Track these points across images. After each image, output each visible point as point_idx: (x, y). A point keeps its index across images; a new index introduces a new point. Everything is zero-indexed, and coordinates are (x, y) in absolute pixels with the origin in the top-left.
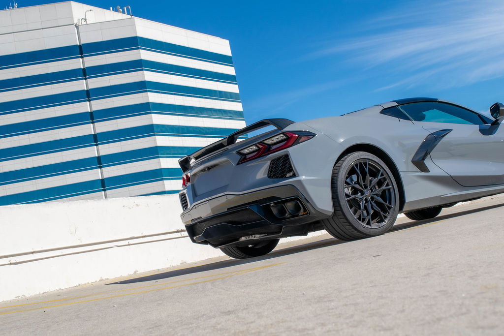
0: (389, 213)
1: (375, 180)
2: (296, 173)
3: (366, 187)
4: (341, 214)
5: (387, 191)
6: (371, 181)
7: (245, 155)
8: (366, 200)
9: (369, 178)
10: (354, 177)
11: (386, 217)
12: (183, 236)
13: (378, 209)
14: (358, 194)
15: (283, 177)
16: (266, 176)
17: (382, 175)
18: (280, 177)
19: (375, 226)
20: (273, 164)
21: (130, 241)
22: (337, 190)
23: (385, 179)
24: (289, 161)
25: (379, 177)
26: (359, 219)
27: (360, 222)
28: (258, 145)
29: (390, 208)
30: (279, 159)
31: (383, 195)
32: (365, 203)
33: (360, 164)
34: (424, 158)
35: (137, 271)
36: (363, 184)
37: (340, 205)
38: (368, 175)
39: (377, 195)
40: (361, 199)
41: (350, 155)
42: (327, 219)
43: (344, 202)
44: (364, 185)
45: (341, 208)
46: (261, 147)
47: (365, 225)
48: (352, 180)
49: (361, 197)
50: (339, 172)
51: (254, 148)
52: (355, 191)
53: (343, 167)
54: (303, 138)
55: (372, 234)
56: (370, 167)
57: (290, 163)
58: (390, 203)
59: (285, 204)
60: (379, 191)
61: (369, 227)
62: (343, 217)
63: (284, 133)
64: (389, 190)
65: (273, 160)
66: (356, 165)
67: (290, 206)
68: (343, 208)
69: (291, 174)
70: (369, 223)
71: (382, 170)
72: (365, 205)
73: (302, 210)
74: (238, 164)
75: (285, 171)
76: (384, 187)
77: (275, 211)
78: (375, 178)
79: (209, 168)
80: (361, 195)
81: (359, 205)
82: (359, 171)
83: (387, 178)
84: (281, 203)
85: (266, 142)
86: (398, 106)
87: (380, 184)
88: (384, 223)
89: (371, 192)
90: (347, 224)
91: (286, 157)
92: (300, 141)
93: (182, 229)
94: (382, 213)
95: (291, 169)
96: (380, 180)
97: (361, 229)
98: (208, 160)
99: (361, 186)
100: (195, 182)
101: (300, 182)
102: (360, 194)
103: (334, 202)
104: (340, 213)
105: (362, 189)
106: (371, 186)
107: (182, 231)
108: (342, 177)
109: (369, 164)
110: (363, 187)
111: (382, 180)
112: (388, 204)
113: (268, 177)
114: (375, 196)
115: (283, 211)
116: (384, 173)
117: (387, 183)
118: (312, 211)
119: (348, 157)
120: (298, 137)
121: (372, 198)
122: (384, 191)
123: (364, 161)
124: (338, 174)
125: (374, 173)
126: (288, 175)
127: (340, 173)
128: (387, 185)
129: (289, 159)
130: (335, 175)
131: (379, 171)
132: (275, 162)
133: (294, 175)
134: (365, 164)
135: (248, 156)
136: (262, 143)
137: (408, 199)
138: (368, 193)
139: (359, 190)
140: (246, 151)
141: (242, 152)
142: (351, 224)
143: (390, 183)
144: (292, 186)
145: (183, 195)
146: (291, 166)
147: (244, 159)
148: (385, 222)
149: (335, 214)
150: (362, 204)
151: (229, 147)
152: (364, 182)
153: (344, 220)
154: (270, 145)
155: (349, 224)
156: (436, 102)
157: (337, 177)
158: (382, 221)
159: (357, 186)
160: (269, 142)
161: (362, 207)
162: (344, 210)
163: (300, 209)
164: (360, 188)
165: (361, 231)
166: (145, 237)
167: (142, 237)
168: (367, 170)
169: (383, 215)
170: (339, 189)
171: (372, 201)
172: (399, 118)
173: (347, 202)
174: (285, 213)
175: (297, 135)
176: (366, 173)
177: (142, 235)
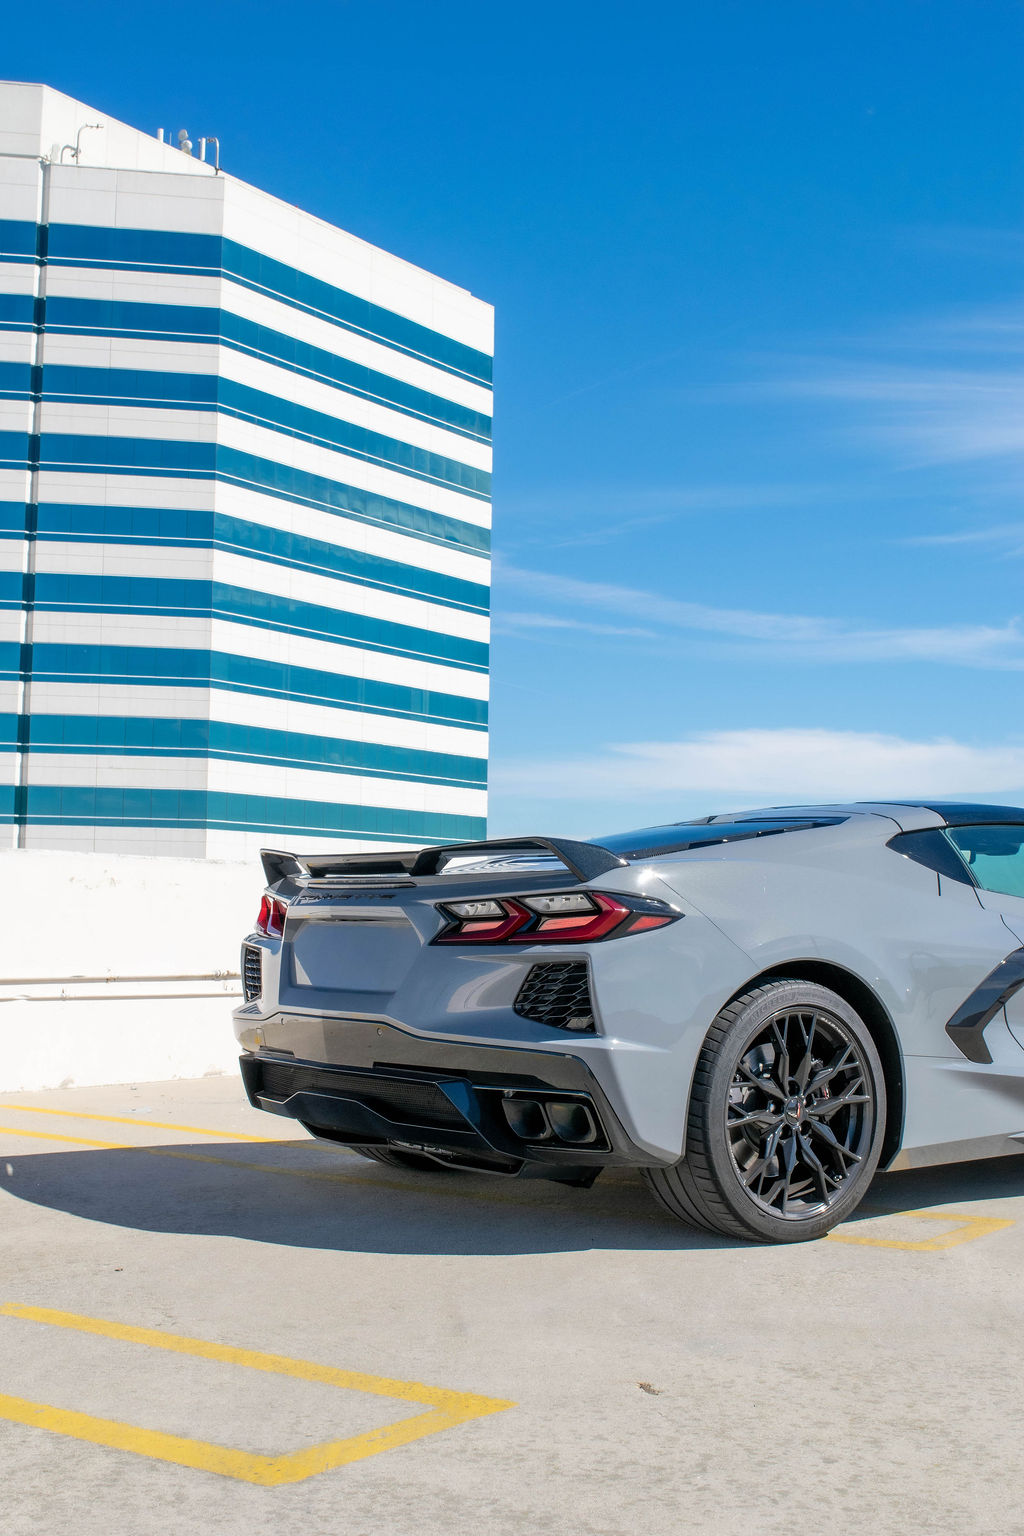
0: (844, 1177)
1: (829, 1073)
2: (597, 1024)
3: (794, 1089)
4: (705, 1165)
5: (853, 1112)
6: (813, 1074)
7: (461, 920)
8: (787, 1130)
9: (811, 1062)
10: (768, 1051)
11: (832, 1188)
12: (229, 992)
13: (812, 1159)
14: (764, 1107)
15: (557, 1023)
16: (510, 1006)
17: (851, 1059)
18: (550, 1024)
19: (794, 1211)
20: (536, 976)
21: (69, 987)
22: (707, 1092)
23: (855, 1073)
24: (586, 983)
25: (842, 1066)
26: (754, 1187)
27: (755, 1197)
28: (505, 904)
29: (850, 1162)
30: (557, 967)
31: (839, 1122)
32: (781, 1138)
33: (794, 1020)
34: (985, 1019)
35: (72, 1082)
36: (787, 1079)
37: (705, 1140)
38: (809, 1054)
39: (821, 1119)
40: (773, 1128)
41: (769, 991)
42: (663, 1170)
43: (720, 1126)
44: (791, 1083)
45: (707, 1149)
46: (514, 913)
47: (765, 1205)
48: (760, 1058)
49: (774, 1119)
50: (724, 1038)
51: (493, 908)
52: (759, 1100)
53: (739, 1023)
54: (645, 921)
55: (777, 1236)
56: (821, 1032)
57: (587, 991)
58: (854, 1148)
59: (547, 1105)
60: (831, 1107)
61: (776, 1212)
62: (707, 1173)
63: (589, 895)
64: (860, 1106)
65: (540, 967)
66: (781, 1022)
67: (558, 1115)
68: (713, 1150)
69: (583, 1022)
70: (778, 1203)
71: (852, 1047)
72: (779, 1145)
73: (592, 1137)
74: (434, 942)
75: (569, 1008)
76: (848, 1097)
77: (512, 1114)
78: (826, 1064)
80: (777, 1112)
81: (764, 1142)
82: (783, 1042)
83: (864, 1070)
84: (534, 1092)
85: (529, 901)
86: (944, 828)
87: (838, 1085)
88: (822, 1208)
89: (807, 1106)
90: (716, 1197)
91: (580, 969)
92: (632, 928)
93: (232, 972)
94: (824, 1176)
95: (585, 1008)
96: (841, 1073)
97: (752, 1217)
98: (347, 898)
99: (781, 1086)
100: (296, 943)
101: (604, 1055)
102: (772, 1108)
103: (690, 1125)
104: (700, 1160)
105: (781, 1095)
106: (813, 1087)
107: (229, 976)
108: (730, 1060)
109: (820, 1023)
110: (787, 1088)
111: (848, 1075)
112: (846, 1149)
113: (516, 1010)
114: (814, 1121)
115: (534, 1122)
116: (858, 1055)
117: (861, 1085)
118: (622, 1142)
119: (761, 995)
120: (627, 916)
121: (806, 1126)
122: (847, 1107)
123: (808, 1011)
124: (721, 1043)
125: (829, 1049)
126: (575, 1022)
127: (728, 1043)
128: (860, 1091)
129: (586, 976)
130: (714, 1045)
131: (843, 1046)
132: (541, 973)
133: (591, 1030)
134: (808, 1020)
135: (469, 928)
136: (517, 903)
137: (910, 1140)
138: (797, 1112)
139: (773, 1097)
140: (468, 911)
141: (454, 908)
142: (723, 1198)
143: (867, 1087)
144: (576, 1061)
145: (253, 952)
146: (587, 1001)
147: (453, 934)
149: (686, 1160)
150: (772, 1140)
151: (422, 881)
152: (792, 1072)
154: (539, 916)
155: (714, 1190)
157: (718, 1052)
158: (816, 1197)
159: (770, 1087)
160: (539, 904)
161: (771, 1148)
162: (713, 1156)
163: (587, 1129)
164: (778, 1093)
165: (752, 1224)
166: (115, 980)
167: (108, 980)
168: (808, 1039)
169: (826, 1181)
170: (713, 1091)
171: (803, 1133)
172: (939, 871)
173: (728, 1132)
174: (542, 1128)
175: (624, 910)
176: (805, 1048)
177: (108, 975)
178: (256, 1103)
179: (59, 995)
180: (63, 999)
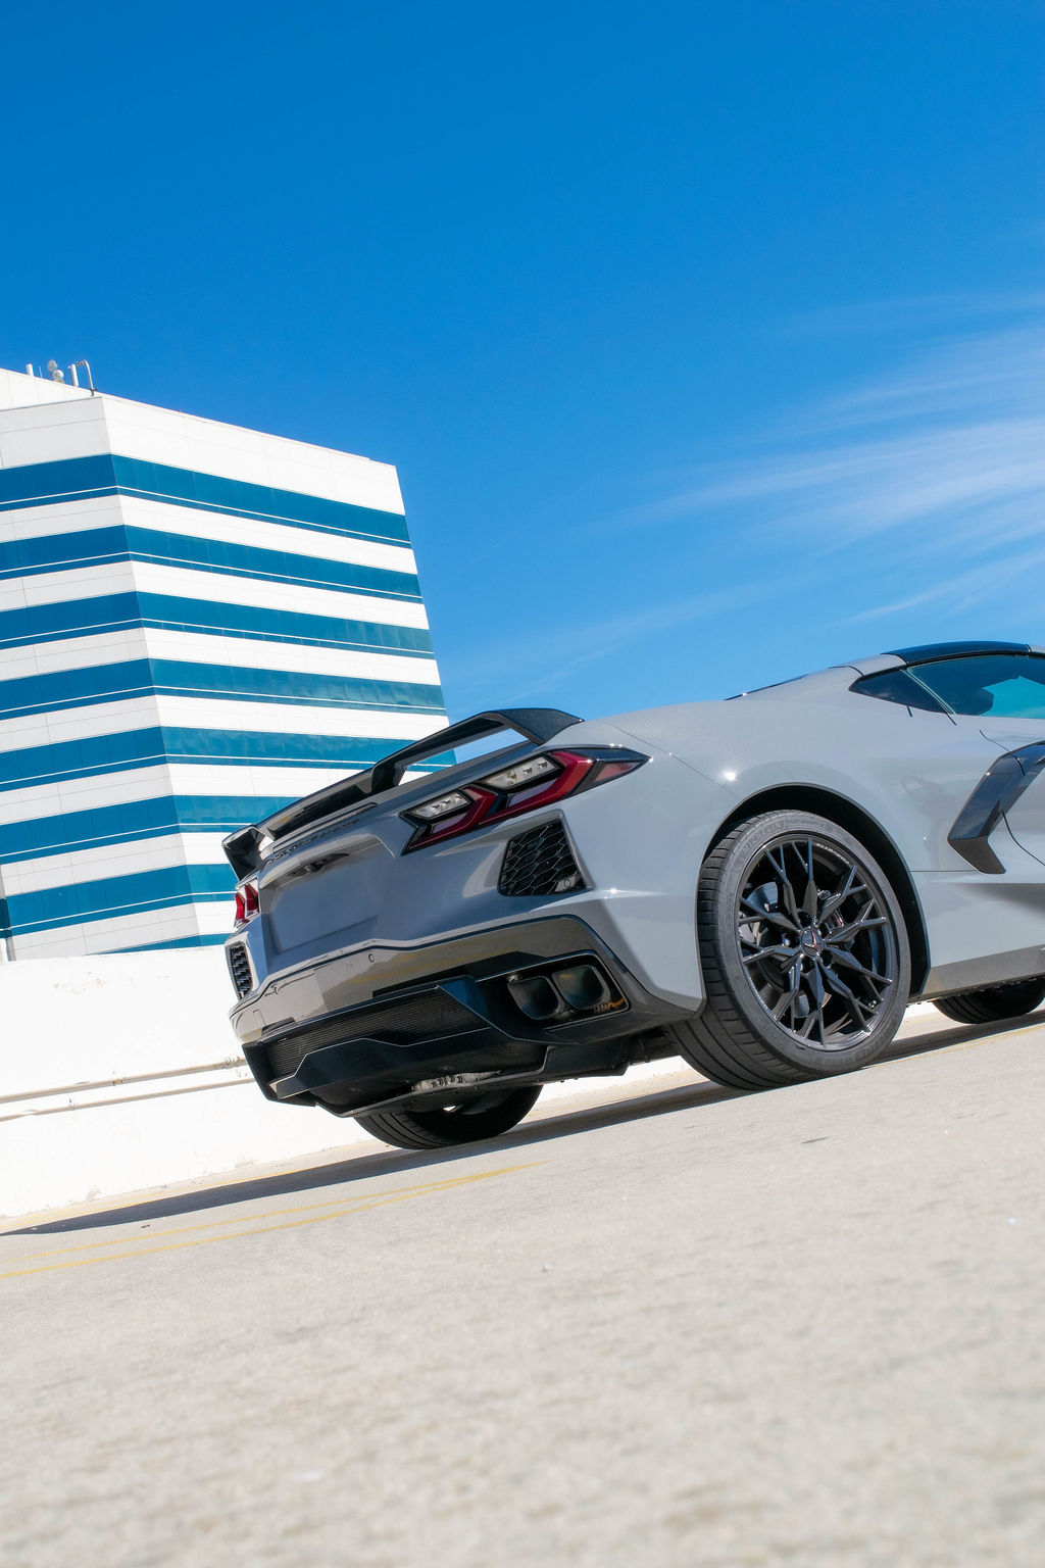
0: (879, 1002)
1: (835, 899)
2: (586, 879)
3: (806, 921)
4: (731, 1006)
5: (872, 935)
6: (821, 903)
7: (428, 823)
8: (807, 962)
9: (815, 892)
10: (770, 890)
11: (868, 1015)
12: (239, 1079)
13: (844, 990)
14: (780, 942)
15: (547, 891)
16: (495, 887)
17: (857, 882)
18: (538, 892)
19: (834, 1041)
20: (515, 850)
21: (75, 1096)
22: (714, 931)
23: (865, 896)
24: (565, 840)
25: (848, 890)
26: (786, 1020)
27: (792, 1033)
28: (468, 791)
29: (881, 986)
30: (533, 834)
31: (860, 947)
32: (804, 971)
33: (788, 849)
34: (987, 829)
36: (795, 911)
37: (724, 980)
38: (812, 883)
39: (841, 945)
40: (792, 960)
41: (756, 822)
42: (687, 1022)
43: (737, 969)
44: (801, 915)
45: (728, 987)
46: (476, 796)
47: (803, 1039)
48: (762, 900)
49: (792, 952)
50: (720, 875)
51: (457, 801)
52: (773, 935)
53: (733, 858)
54: (608, 771)
55: (824, 1068)
56: (820, 859)
57: (567, 849)
58: (882, 971)
59: (554, 976)
60: (846, 931)
61: (817, 1045)
62: (733, 1014)
63: (549, 755)
64: (878, 929)
65: (516, 840)
66: (775, 853)
67: (567, 982)
68: (732, 985)
69: (571, 881)
70: (815, 1035)
71: (855, 869)
72: (802, 978)
73: (606, 995)
74: (406, 852)
75: (553, 871)
76: (862, 921)
77: (521, 998)
78: (833, 892)
79: (317, 866)
80: (794, 944)
81: (786, 978)
82: (782, 872)
83: (872, 892)
84: (540, 971)
85: (492, 781)
86: (905, 667)
87: (850, 910)
88: (863, 1034)
89: (823, 937)
90: (749, 1037)
91: (557, 828)
92: (601, 777)
94: (857, 1002)
95: (569, 867)
96: (850, 898)
97: (791, 1052)
98: (314, 840)
99: (790, 918)
100: (272, 909)
101: (598, 905)
102: (787, 942)
103: (705, 967)
104: (724, 1001)
105: (793, 927)
108: (731, 894)
109: (815, 850)
110: (799, 921)
111: (858, 900)
112: (874, 972)
113: (501, 892)
114: (834, 950)
115: (546, 1000)
116: (863, 877)
117: (874, 908)
118: (638, 996)
119: (748, 828)
120: (592, 766)
121: (826, 955)
122: (864, 932)
123: (801, 839)
124: (718, 879)
125: (831, 878)
126: (562, 885)
127: (725, 878)
128: (873, 914)
129: (563, 834)
130: (710, 883)
131: (846, 870)
132: (520, 846)
133: (581, 886)
134: (803, 848)
135: (439, 827)
136: (480, 786)
137: (938, 957)
138: (812, 941)
139: (786, 930)
140: (431, 811)
141: (418, 812)
142: (758, 1038)
143: (881, 908)
144: (572, 919)
145: (237, 950)
146: (570, 858)
147: (425, 835)
148: (867, 1030)
149: (709, 1005)
150: (795, 973)
151: (380, 798)
152: (800, 904)
153: (738, 1025)
154: (505, 793)
155: (753, 1039)
156: (1024, 654)
157: (716, 890)
158: (856, 1026)
159: (779, 918)
160: (503, 781)
161: (795, 984)
162: (737, 994)
163: (599, 991)
164: (788, 924)
165: (792, 1058)
166: (121, 1082)
167: (114, 1083)
168: (808, 867)
169: (862, 1009)
170: (720, 927)
171: (826, 964)
172: (908, 705)
173: (746, 968)
174: (554, 1004)
175: (589, 761)
176: (807, 876)
177: (114, 1078)
178: (270, 1095)
179: (67, 1105)
180: (73, 1108)
